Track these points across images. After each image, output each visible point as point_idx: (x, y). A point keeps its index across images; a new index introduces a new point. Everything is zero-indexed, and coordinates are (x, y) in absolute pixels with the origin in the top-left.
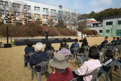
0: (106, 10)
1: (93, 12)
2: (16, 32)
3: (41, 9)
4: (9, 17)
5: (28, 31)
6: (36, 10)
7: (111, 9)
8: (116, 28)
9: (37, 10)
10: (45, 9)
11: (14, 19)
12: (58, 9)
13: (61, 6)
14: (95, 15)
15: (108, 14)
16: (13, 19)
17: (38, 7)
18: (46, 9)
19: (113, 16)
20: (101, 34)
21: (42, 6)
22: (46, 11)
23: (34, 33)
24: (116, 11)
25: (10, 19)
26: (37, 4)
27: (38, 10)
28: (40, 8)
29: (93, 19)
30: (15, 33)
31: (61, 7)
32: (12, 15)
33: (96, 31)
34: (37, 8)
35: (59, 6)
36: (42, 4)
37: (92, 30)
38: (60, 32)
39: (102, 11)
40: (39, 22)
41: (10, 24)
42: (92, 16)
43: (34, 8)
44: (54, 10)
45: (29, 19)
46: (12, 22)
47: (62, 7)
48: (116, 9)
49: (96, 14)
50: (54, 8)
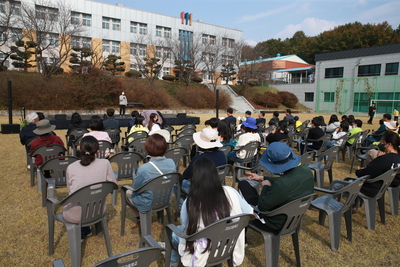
0: (340, 29)
1: (299, 35)
2: (40, 96)
3: (125, 25)
4: (22, 49)
5: (75, 93)
6: (108, 28)
7: (357, 24)
8: (353, 88)
9: (111, 26)
10: (136, 23)
11: (39, 55)
12: (177, 25)
13: (186, 14)
14: (304, 42)
15: (344, 43)
16: (33, 57)
17: (114, 20)
18: (141, 24)
19: (359, 47)
20: (309, 104)
21: (126, 14)
22: (138, 30)
23: (94, 97)
24: (368, 32)
25: (26, 55)
26: (112, 7)
27: (114, 29)
28: (119, 20)
29: (295, 59)
30: (39, 99)
31: (187, 17)
32: (31, 45)
33: (292, 95)
34: (111, 22)
35: (182, 14)
36: (128, 10)
37: (280, 93)
38: (178, 98)
39: (325, 32)
40: (115, 65)
41: (26, 71)
42: (294, 48)
43: (101, 21)
44: (166, 28)
45: (83, 56)
46: (31, 66)
47: (192, 18)
48: (368, 27)
49: (309, 40)
50: (165, 21)
